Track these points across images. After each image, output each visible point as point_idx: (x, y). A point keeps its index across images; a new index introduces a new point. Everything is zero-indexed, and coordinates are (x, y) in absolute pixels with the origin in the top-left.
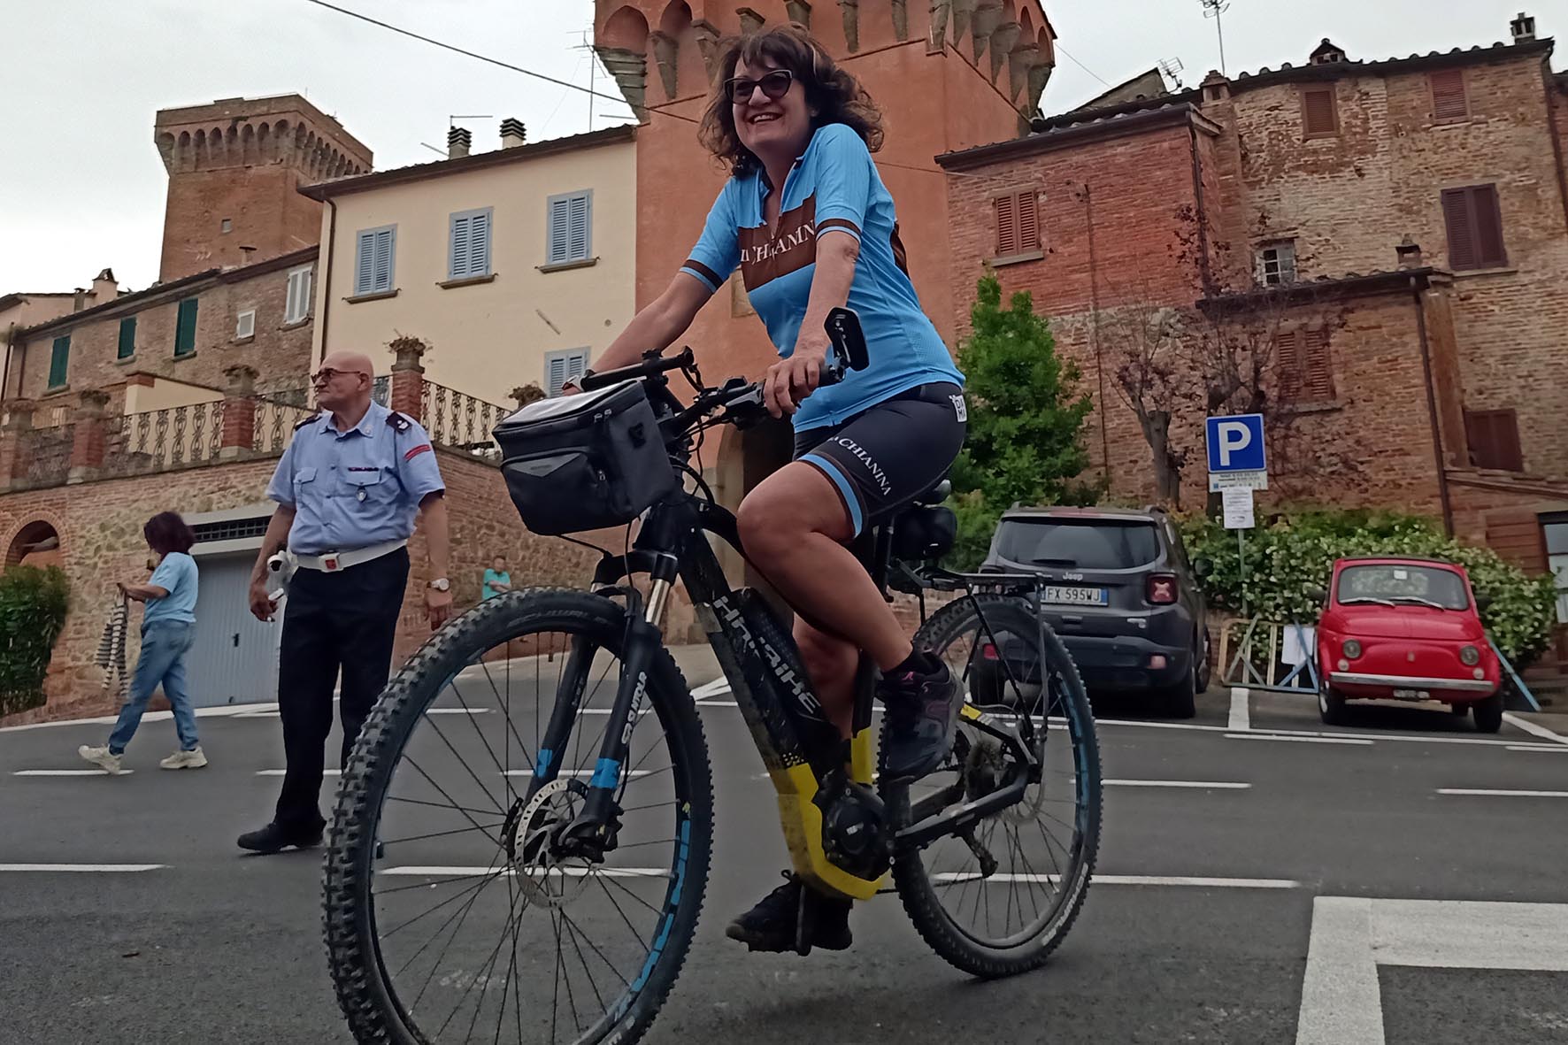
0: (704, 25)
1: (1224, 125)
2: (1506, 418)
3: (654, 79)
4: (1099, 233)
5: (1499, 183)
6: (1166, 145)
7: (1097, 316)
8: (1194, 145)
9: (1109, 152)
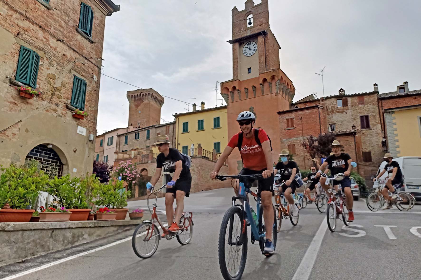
0: (238, 90)
1: (324, 106)
2: (369, 153)
3: (230, 98)
4: (303, 125)
5: (369, 115)
6: (314, 111)
7: (303, 138)
8: (319, 111)
9: (305, 112)
